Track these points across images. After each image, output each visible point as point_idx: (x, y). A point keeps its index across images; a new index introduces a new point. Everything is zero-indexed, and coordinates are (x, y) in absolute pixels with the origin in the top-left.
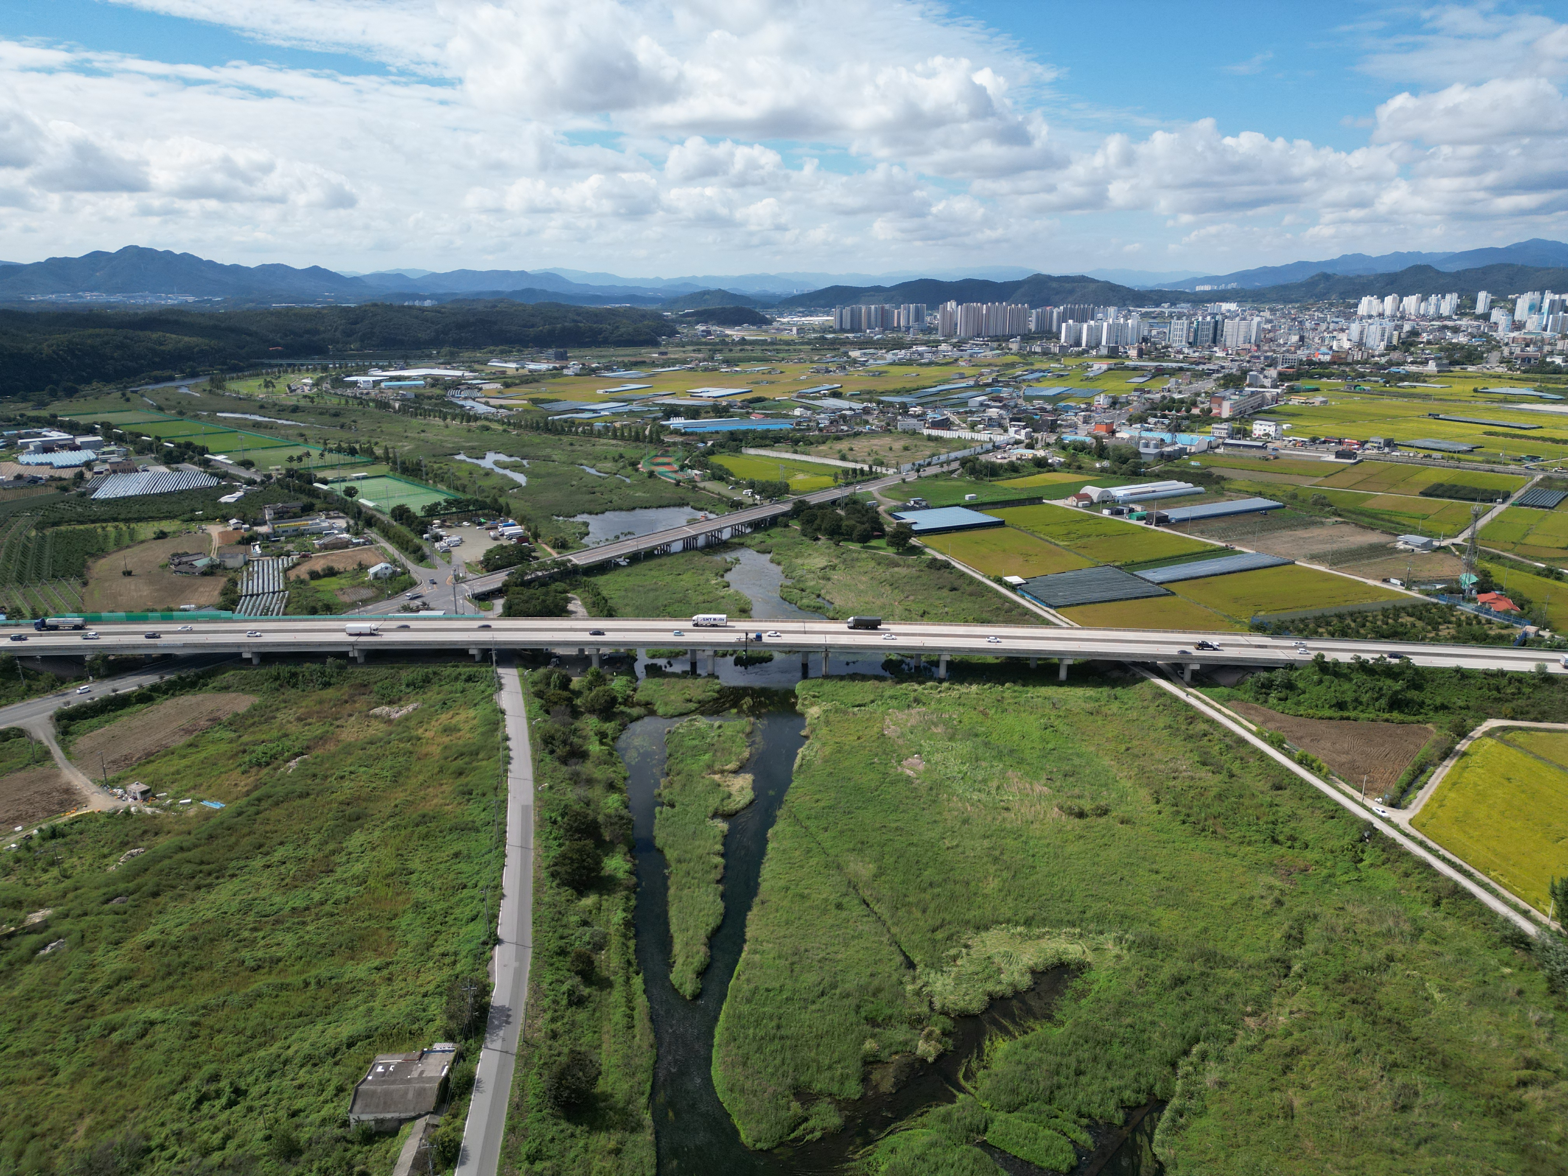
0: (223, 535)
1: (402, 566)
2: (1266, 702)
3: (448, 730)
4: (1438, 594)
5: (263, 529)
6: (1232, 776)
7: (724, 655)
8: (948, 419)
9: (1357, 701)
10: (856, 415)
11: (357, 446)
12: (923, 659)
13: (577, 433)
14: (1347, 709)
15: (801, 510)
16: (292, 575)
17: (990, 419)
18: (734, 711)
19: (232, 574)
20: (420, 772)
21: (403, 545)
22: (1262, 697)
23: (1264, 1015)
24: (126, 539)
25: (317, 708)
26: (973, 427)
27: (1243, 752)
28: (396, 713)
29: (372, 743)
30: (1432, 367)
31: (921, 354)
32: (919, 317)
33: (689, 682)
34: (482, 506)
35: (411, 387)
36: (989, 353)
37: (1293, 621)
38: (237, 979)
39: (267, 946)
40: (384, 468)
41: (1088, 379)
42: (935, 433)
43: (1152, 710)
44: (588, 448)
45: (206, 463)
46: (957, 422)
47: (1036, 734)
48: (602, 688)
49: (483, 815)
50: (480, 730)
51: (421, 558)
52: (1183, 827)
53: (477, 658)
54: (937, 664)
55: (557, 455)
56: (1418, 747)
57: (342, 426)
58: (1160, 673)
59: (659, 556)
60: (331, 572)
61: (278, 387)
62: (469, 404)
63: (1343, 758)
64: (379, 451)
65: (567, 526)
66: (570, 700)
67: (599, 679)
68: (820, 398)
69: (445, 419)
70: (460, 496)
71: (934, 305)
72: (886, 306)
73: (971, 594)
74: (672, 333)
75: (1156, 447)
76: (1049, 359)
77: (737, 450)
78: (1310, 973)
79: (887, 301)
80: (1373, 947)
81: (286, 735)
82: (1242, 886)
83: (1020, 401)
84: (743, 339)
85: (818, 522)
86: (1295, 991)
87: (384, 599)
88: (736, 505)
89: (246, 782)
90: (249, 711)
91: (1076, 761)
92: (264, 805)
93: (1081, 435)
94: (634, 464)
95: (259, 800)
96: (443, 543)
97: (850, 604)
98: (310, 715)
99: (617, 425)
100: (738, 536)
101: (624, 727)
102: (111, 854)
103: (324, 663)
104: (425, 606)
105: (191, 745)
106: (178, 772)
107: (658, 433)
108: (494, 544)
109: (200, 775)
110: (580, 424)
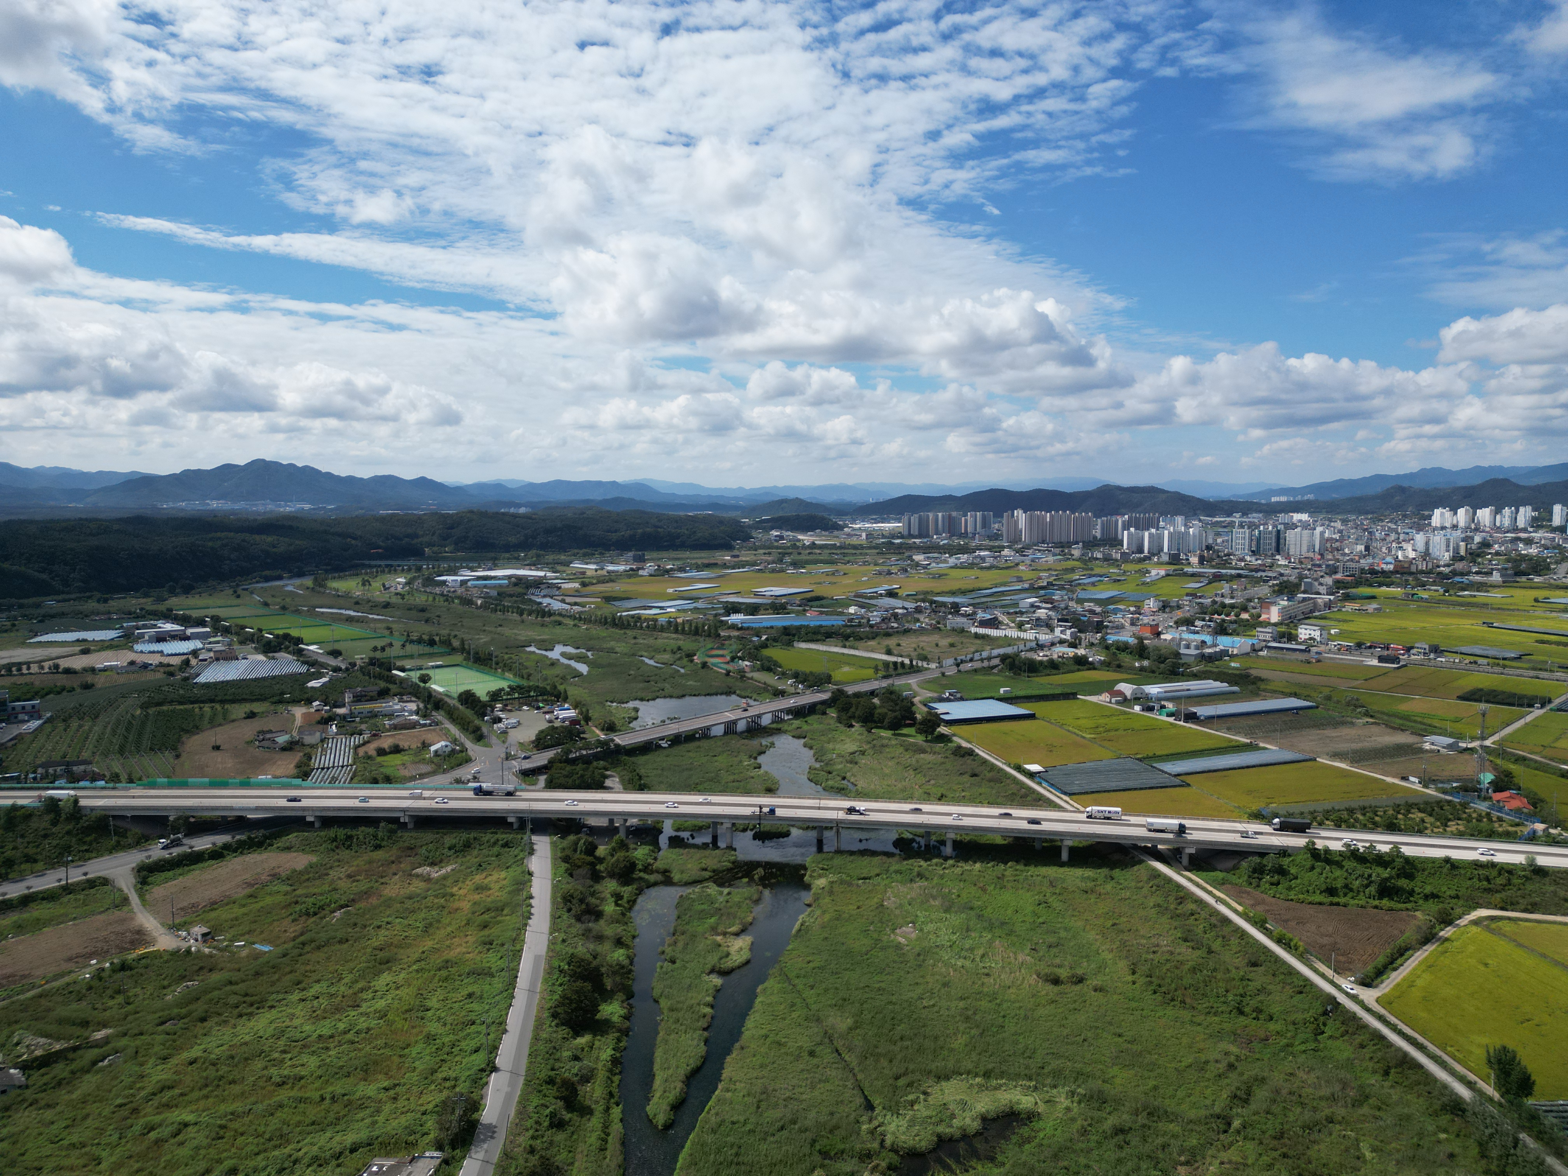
0: (305, 715)
1: (461, 745)
2: (1258, 886)
3: (480, 888)
4: (1453, 792)
5: (342, 711)
6: (1210, 952)
8: (996, 619)
9: (1347, 888)
10: (908, 614)
11: (437, 639)
12: (933, 838)
13: (641, 628)
14: (1337, 895)
15: (840, 701)
16: (362, 751)
17: (1038, 619)
18: (746, 880)
19: (307, 750)
20: (449, 924)
21: (464, 725)
22: (1255, 882)
23: (1196, 1165)
24: (219, 719)
25: (366, 867)
26: (1020, 626)
27: (1226, 930)
28: (436, 873)
29: (410, 898)
30: (1496, 577)
31: (983, 559)
32: (986, 524)
33: (708, 853)
34: (542, 692)
35: (495, 586)
36: (1051, 558)
37: (1302, 813)
38: (264, 1091)
39: (293, 1066)
40: (458, 658)
41: (1144, 583)
42: (982, 631)
43: (1146, 890)
44: (650, 641)
45: (299, 653)
46: (1006, 621)
47: (1030, 909)
48: (624, 855)
49: (499, 962)
50: (508, 890)
51: (479, 737)
52: (1153, 996)
53: (514, 825)
54: (943, 843)
55: (620, 647)
56: (1402, 932)
57: (426, 621)
58: (1160, 857)
59: (698, 739)
60: (396, 750)
61: (374, 585)
63: (1324, 941)
64: (456, 643)
65: (618, 711)
66: (593, 865)
67: (623, 846)
68: (876, 598)
69: (522, 615)
70: (523, 682)
71: (1000, 514)
72: (954, 514)
73: (990, 781)
74: (747, 538)
75: (1197, 648)
76: (1109, 565)
77: (789, 644)
78: (1249, 1130)
79: (957, 510)
80: (1315, 1109)
81: (335, 889)
82: (1200, 1051)
83: (1071, 604)
84: (813, 543)
85: (853, 710)
86: (1231, 1144)
87: (440, 773)
88: (779, 694)
89: (293, 929)
90: (306, 868)
91: (1063, 934)
92: (307, 948)
93: (1127, 637)
94: (690, 656)
95: (304, 944)
96: (501, 725)
97: (872, 787)
98: (359, 873)
99: (680, 620)
100: (777, 722)
101: (640, 892)
102: (169, 986)
103: (377, 827)
104: (475, 780)
105: (250, 896)
106: (236, 919)
107: (717, 628)
108: (547, 726)
109: (254, 922)
110: (646, 619)
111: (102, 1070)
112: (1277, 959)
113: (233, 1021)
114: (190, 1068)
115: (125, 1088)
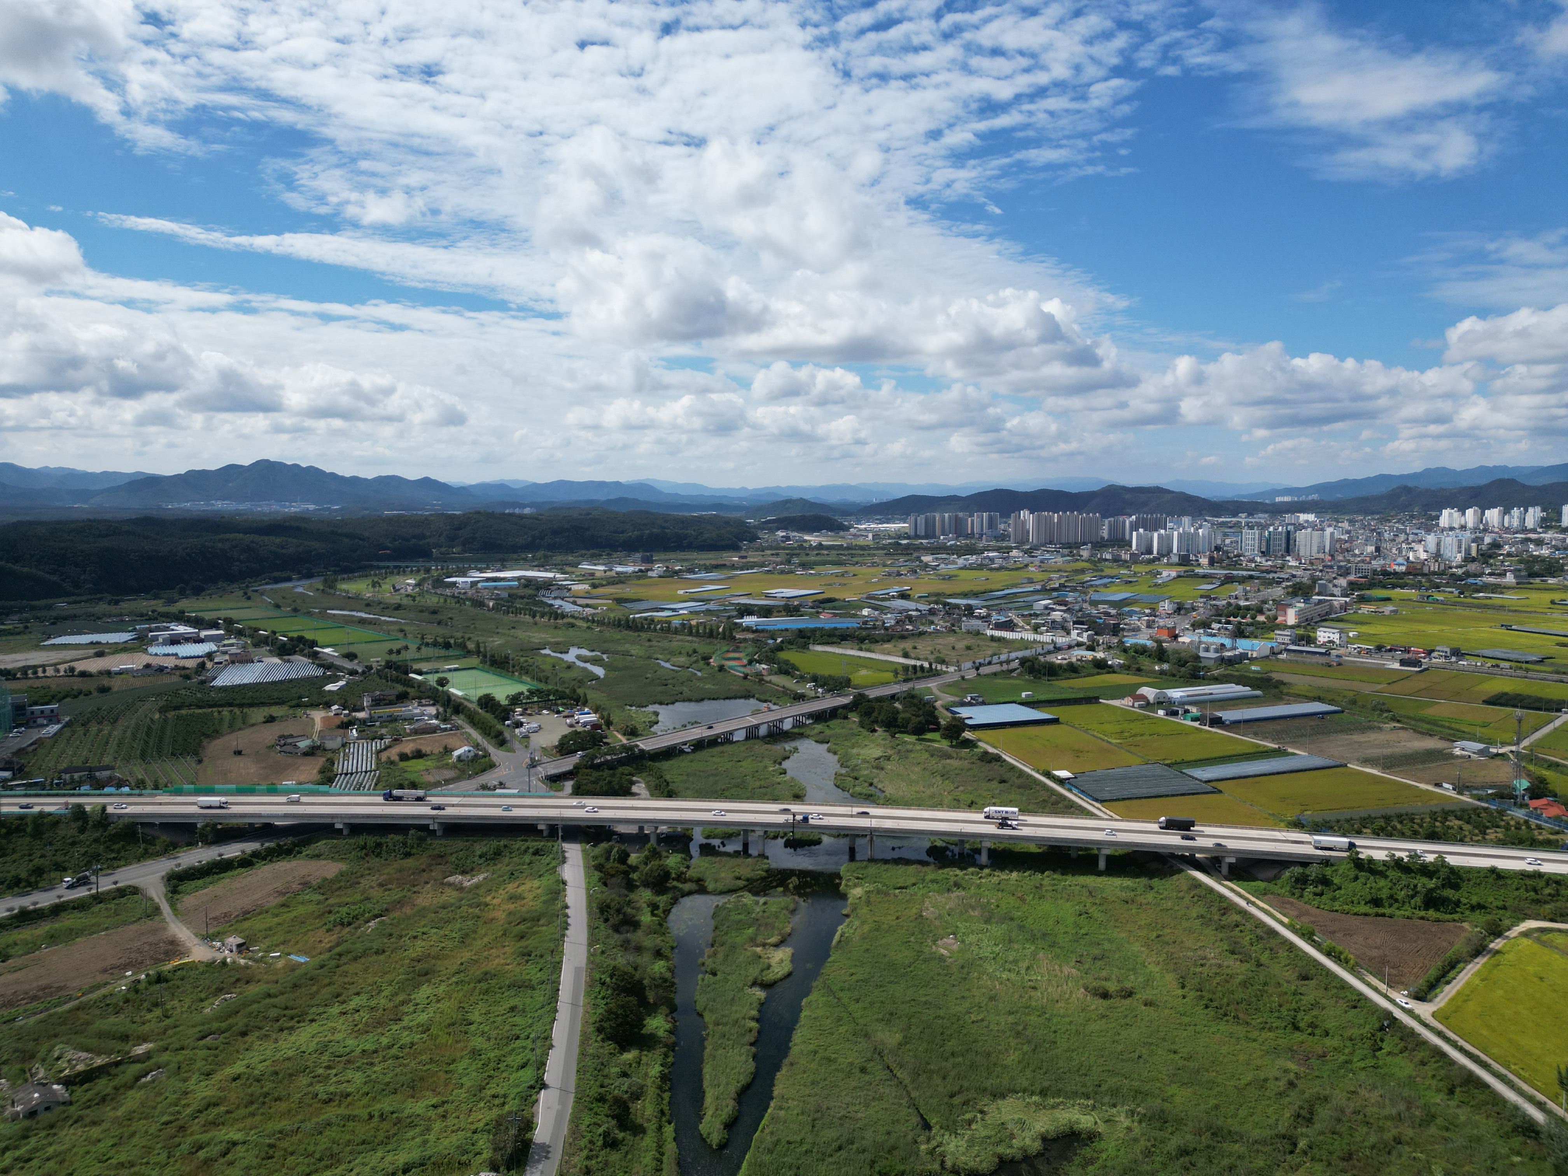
0: (325, 720)
1: (484, 750)
2: (1302, 896)
3: (513, 898)
4: (1488, 799)
5: (361, 715)
6: (1259, 965)
7: (775, 838)
8: (1011, 621)
9: (1393, 898)
10: (922, 616)
11: (452, 641)
12: (967, 846)
13: (655, 630)
14: (1383, 906)
15: (861, 705)
16: (384, 756)
17: (1054, 622)
18: (780, 889)
19: (330, 755)
20: (485, 935)
21: (486, 730)
22: (1297, 892)
24: (239, 723)
25: (397, 875)
26: (1036, 629)
27: (1273, 943)
28: (468, 882)
29: (444, 908)
30: (1510, 578)
31: (992, 560)
32: (992, 524)
33: (740, 860)
34: (562, 696)
35: (504, 588)
36: (1060, 559)
37: (1338, 821)
38: (310, 1109)
39: (338, 1082)
40: (474, 661)
41: (1156, 585)
42: (997, 633)
43: (1187, 900)
44: (665, 644)
45: (315, 656)
46: (1021, 624)
47: (1071, 919)
48: (657, 863)
49: (539, 974)
50: (542, 899)
51: (502, 743)
52: (1206, 1010)
53: (545, 834)
54: (978, 851)
55: (635, 650)
56: (1451, 944)
57: (439, 623)
58: (1197, 866)
59: (722, 744)
60: (419, 755)
61: (384, 587)
62: (557, 603)
63: (1374, 953)
64: (471, 646)
65: (638, 715)
66: (626, 873)
67: (655, 854)
68: (888, 600)
69: (534, 617)
70: (542, 686)
71: (1006, 515)
72: (961, 514)
73: (1019, 787)
74: (754, 538)
75: (1216, 651)
76: (1119, 566)
77: (805, 647)
78: (1315, 1150)
79: (962, 510)
80: (1381, 1129)
81: (368, 899)
82: (1258, 1068)
83: (1085, 606)
84: (820, 544)
85: (875, 714)
87: (466, 779)
88: (799, 698)
89: (329, 940)
90: (336, 876)
91: (1107, 946)
92: (344, 959)
93: (1143, 639)
94: (706, 659)
95: (340, 955)
96: (523, 730)
97: (900, 792)
98: (390, 882)
99: (694, 623)
100: (798, 727)
101: (675, 901)
102: (206, 998)
103: (407, 835)
104: (502, 785)
105: (283, 905)
106: (270, 929)
107: (731, 631)
108: (569, 730)
109: (289, 932)
110: (659, 622)
111: (145, 1086)
112: (1329, 973)
113: (274, 1036)
114: (233, 1084)
115: (170, 1105)
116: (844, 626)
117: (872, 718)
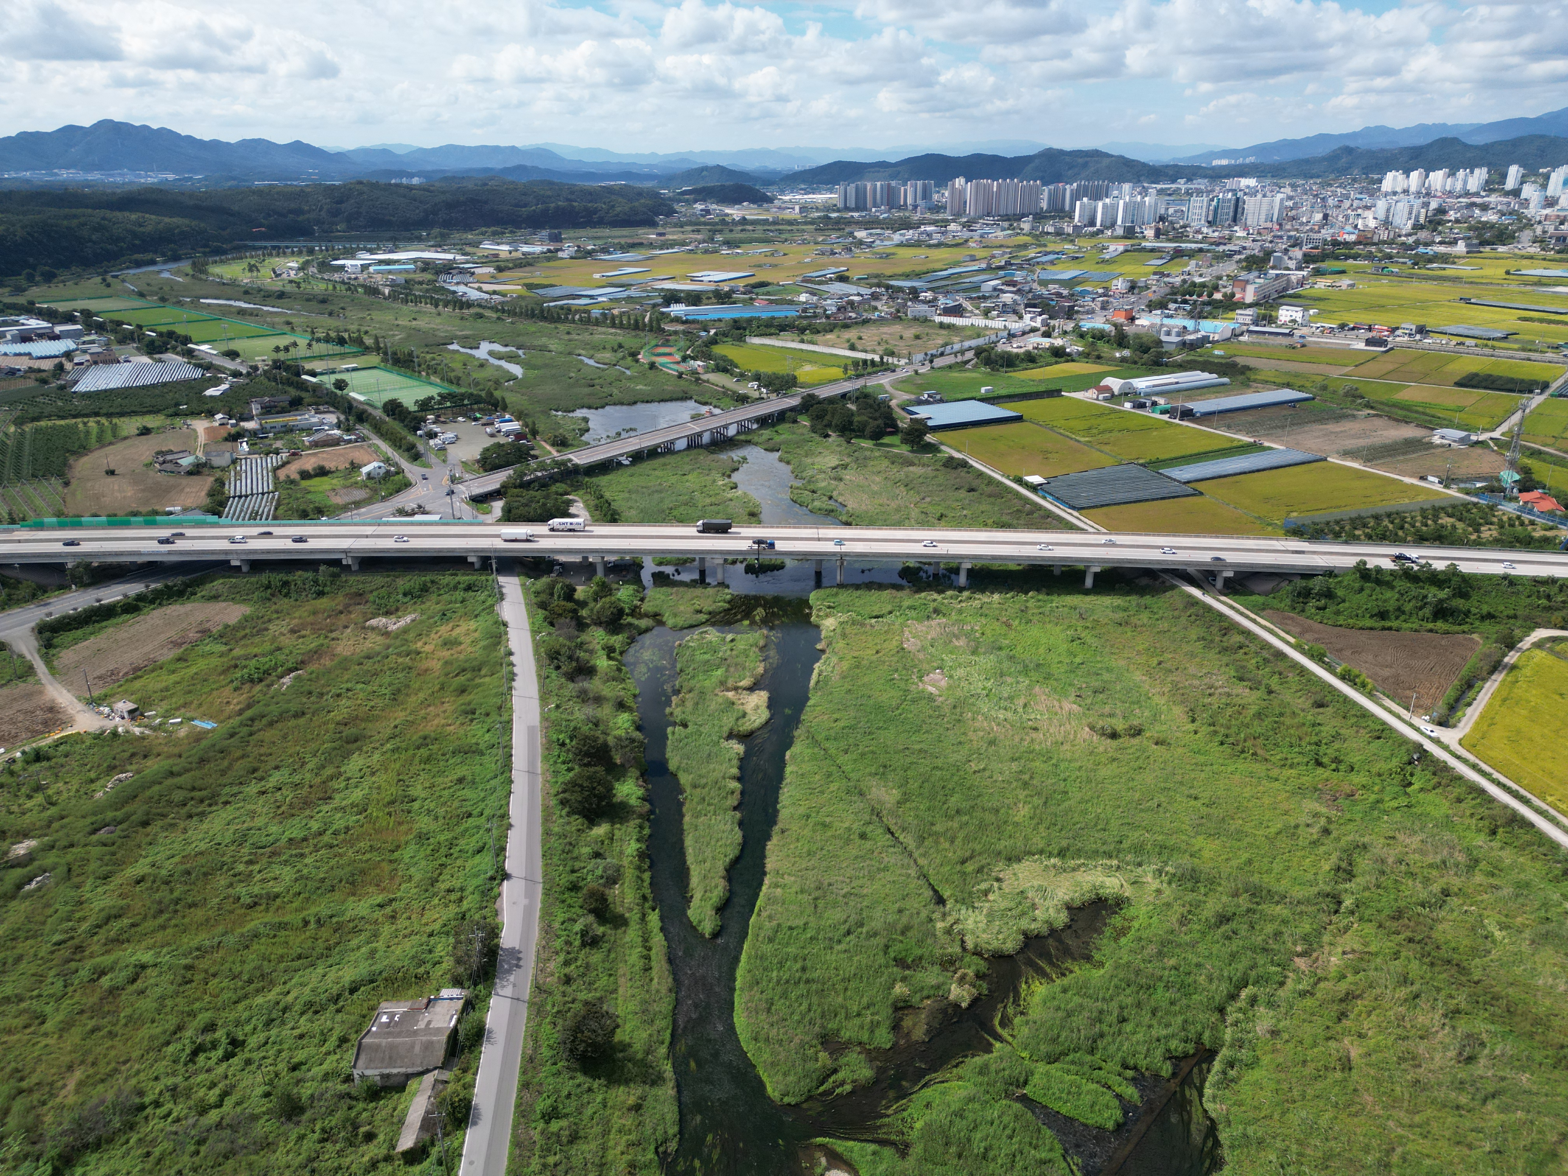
0: (208, 431)
1: (396, 465)
2: (1303, 611)
3: (448, 643)
4: (1478, 493)
5: (250, 425)
6: (1270, 692)
7: (734, 563)
8: (960, 305)
9: (1400, 610)
10: (864, 301)
11: (346, 336)
12: (942, 567)
13: (573, 321)
14: (1389, 619)
15: (809, 405)
16: (282, 474)
17: (1004, 305)
18: (746, 623)
19: (218, 474)
20: (420, 689)
21: (396, 443)
22: (1299, 607)
23: (1315, 955)
24: (109, 436)
25: (311, 619)
26: (986, 313)
27: (1281, 666)
28: (394, 624)
29: (369, 657)
30: (1461, 247)
31: (929, 235)
32: (926, 195)
33: (698, 591)
34: (477, 400)
35: (400, 271)
36: (1000, 234)
37: (1328, 523)
38: (232, 917)
39: (263, 881)
40: (374, 359)
41: (1104, 261)
42: (947, 320)
43: (1183, 621)
44: (586, 336)
45: (189, 354)
46: (970, 308)
47: (1063, 647)
48: (607, 599)
49: (487, 736)
50: (483, 643)
51: (416, 457)
52: (1221, 748)
53: (477, 566)
54: (957, 571)
55: (554, 345)
56: (1464, 659)
57: (330, 314)
58: (1191, 580)
59: (662, 455)
60: (322, 472)
61: (263, 271)
63: (1387, 672)
64: (369, 341)
65: (566, 422)
66: (575, 611)
67: (605, 590)
68: (826, 283)
69: (437, 305)
70: (454, 389)
71: (941, 182)
72: (892, 183)
73: (990, 496)
74: (670, 212)
75: (1178, 334)
76: (1062, 240)
77: (741, 339)
78: (1362, 909)
79: (893, 179)
80: (1427, 880)
81: (279, 649)
82: (1286, 812)
83: (1035, 286)
84: (744, 219)
85: (829, 418)
86: (1347, 929)
87: (378, 501)
88: (743, 400)
89: (238, 701)
90: (240, 622)
91: (1106, 676)
92: (257, 725)
93: (1100, 323)
94: (634, 355)
95: (252, 720)
96: (437, 441)
97: (864, 507)
98: (303, 626)
99: (615, 312)
100: (745, 433)
101: (632, 640)
102: (98, 779)
103: (317, 571)
104: (421, 510)
105: (179, 659)
106: (167, 689)
107: (658, 321)
108: (491, 441)
109: (190, 692)
110: (577, 311)
111: (29, 895)
113: (182, 825)
114: (138, 889)
115: (62, 920)
116: (781, 314)
117: (825, 422)
